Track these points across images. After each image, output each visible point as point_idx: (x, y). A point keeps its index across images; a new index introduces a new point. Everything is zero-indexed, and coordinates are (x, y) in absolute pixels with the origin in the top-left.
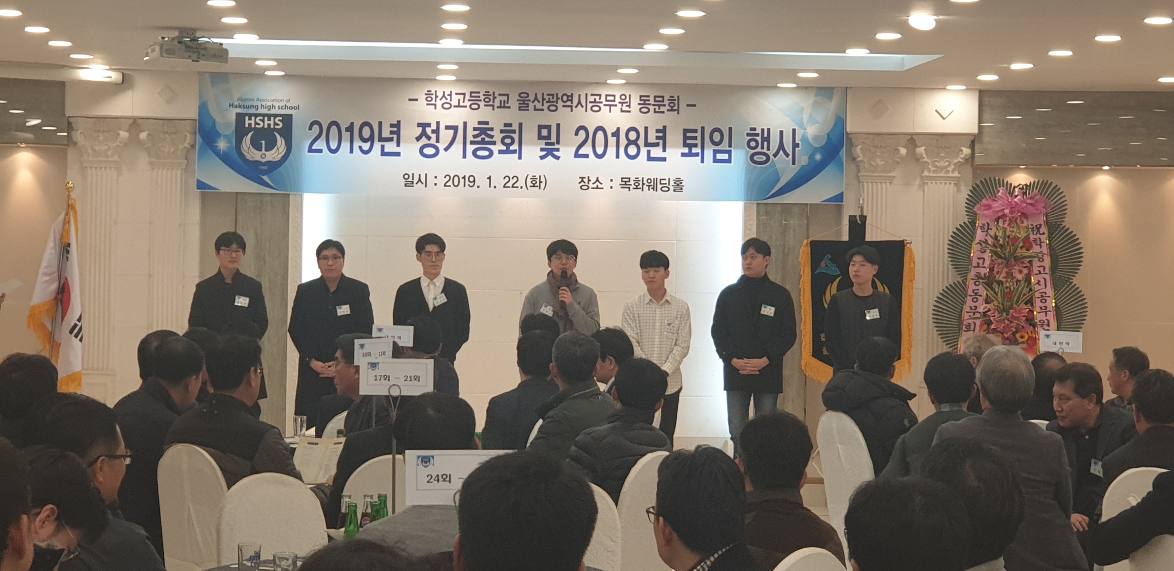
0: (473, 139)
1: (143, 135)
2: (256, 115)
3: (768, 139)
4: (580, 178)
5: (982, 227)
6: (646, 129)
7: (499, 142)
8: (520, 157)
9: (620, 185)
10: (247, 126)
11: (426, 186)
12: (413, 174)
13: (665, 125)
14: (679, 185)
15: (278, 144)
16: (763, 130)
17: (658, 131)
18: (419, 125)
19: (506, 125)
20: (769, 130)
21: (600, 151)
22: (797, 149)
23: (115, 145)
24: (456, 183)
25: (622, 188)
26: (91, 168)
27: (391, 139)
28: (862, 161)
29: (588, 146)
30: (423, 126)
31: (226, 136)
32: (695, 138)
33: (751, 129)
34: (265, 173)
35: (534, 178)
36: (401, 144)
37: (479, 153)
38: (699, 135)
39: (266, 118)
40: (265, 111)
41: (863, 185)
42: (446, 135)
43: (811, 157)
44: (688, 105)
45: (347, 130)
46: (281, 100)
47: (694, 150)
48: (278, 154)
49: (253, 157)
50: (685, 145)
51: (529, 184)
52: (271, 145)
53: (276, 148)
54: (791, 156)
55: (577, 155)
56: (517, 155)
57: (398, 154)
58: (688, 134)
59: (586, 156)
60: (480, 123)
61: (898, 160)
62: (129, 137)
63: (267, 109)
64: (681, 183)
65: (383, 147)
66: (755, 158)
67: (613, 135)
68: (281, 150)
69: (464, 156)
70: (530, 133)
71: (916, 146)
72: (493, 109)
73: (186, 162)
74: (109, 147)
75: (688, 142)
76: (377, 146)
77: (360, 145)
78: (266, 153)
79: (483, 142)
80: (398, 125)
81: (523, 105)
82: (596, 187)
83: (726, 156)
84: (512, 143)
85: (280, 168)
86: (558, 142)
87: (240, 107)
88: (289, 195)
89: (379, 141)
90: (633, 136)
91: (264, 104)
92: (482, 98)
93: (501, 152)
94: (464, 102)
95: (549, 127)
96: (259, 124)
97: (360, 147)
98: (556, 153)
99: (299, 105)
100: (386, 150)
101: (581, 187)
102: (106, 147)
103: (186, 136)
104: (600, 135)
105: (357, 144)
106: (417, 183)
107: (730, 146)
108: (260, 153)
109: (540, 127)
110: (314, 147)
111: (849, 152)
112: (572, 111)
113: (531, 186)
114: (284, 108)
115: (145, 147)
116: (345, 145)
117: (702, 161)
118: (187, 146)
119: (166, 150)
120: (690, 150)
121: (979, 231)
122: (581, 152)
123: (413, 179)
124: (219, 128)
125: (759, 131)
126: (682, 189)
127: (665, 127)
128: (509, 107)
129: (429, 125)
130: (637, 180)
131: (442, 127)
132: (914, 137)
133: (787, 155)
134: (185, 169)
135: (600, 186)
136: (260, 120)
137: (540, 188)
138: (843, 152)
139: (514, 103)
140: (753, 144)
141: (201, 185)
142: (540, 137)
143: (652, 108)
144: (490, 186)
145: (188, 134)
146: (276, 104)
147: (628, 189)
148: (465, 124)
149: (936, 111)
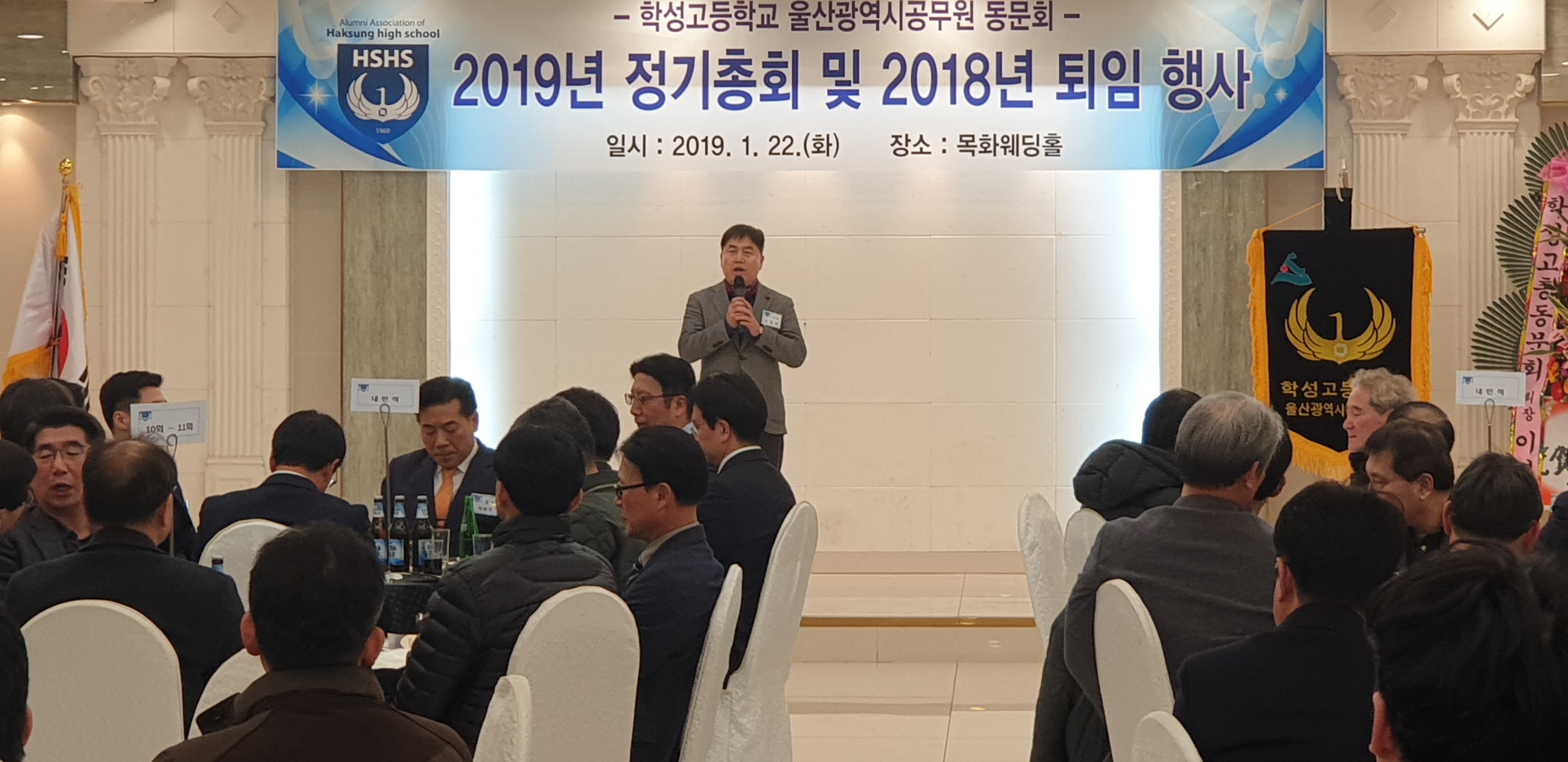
0: (719, 78)
1: (193, 84)
2: (371, 48)
3: (1198, 68)
4: (893, 136)
5: (1552, 204)
6: (999, 55)
7: (760, 81)
8: (795, 106)
9: (959, 146)
10: (356, 64)
11: (644, 155)
12: (623, 136)
13: (1029, 49)
14: (1053, 146)
15: (405, 92)
16: (1190, 53)
17: (1018, 59)
18: (632, 57)
19: (771, 54)
20: (1199, 53)
21: (924, 92)
22: (1245, 83)
23: (150, 99)
24: (693, 150)
25: (961, 151)
26: (113, 136)
27: (587, 82)
28: (1355, 99)
29: (906, 85)
30: (639, 58)
31: (323, 82)
32: (1079, 69)
33: (1171, 52)
34: (387, 139)
35: (818, 139)
36: (603, 89)
37: (730, 100)
38: (1085, 63)
39: (386, 52)
40: (386, 41)
41: (1358, 141)
42: (675, 73)
43: (1270, 95)
44: (1066, 16)
45: (516, 67)
46: (410, 23)
47: (1078, 89)
48: (407, 108)
49: (366, 115)
50: (1063, 80)
51: (810, 148)
52: (396, 93)
53: (403, 99)
54: (1235, 95)
55: (887, 100)
56: (789, 102)
57: (598, 105)
58: (1068, 63)
59: (903, 101)
60: (729, 52)
61: (1415, 97)
62: (170, 88)
63: (388, 37)
64: (1058, 142)
65: (574, 94)
66: (1178, 99)
67: (945, 66)
68: (411, 102)
69: (705, 106)
70: (811, 66)
71: (1444, 74)
72: (751, 30)
73: (263, 124)
74: (142, 104)
75: (1068, 75)
76: (565, 91)
77: (538, 91)
78: (387, 107)
79: (735, 82)
80: (598, 58)
81: (799, 23)
82: (919, 150)
83: (1129, 97)
84: (782, 83)
85: (411, 131)
86: (856, 81)
87: (344, 34)
88: (426, 173)
89: (568, 84)
90: (977, 67)
91: (382, 29)
92: (732, 11)
93: (764, 98)
94: (703, 19)
95: (841, 57)
96: (376, 62)
97: (538, 95)
98: (853, 98)
99: (438, 31)
100: (580, 99)
101: (895, 152)
102: (136, 103)
103: (262, 83)
104: (924, 65)
105: (533, 89)
106: (629, 151)
107: (1136, 80)
108: (378, 107)
109: (827, 57)
110: (464, 96)
111: (1332, 86)
112: (878, 29)
113: (813, 152)
114: (414, 34)
115: (198, 100)
116: (514, 91)
117: (1092, 106)
118: (264, 99)
119: (230, 106)
120: (1071, 87)
121: (1547, 209)
122: (893, 95)
123: (623, 144)
124: (313, 70)
125: (1183, 55)
126: (1058, 151)
127: (1029, 52)
128: (776, 26)
129: (648, 57)
130: (985, 139)
131: (669, 60)
132: (1441, 59)
133: (1230, 93)
134: (262, 136)
135: (925, 149)
136: (377, 55)
137: (828, 155)
138: (1322, 87)
139: (783, 19)
140: (1174, 76)
141: (284, 161)
142: (827, 73)
143: (1007, 21)
144: (747, 153)
145: (263, 80)
146: (403, 29)
147: (971, 153)
148: (706, 54)
149: (1475, 15)
